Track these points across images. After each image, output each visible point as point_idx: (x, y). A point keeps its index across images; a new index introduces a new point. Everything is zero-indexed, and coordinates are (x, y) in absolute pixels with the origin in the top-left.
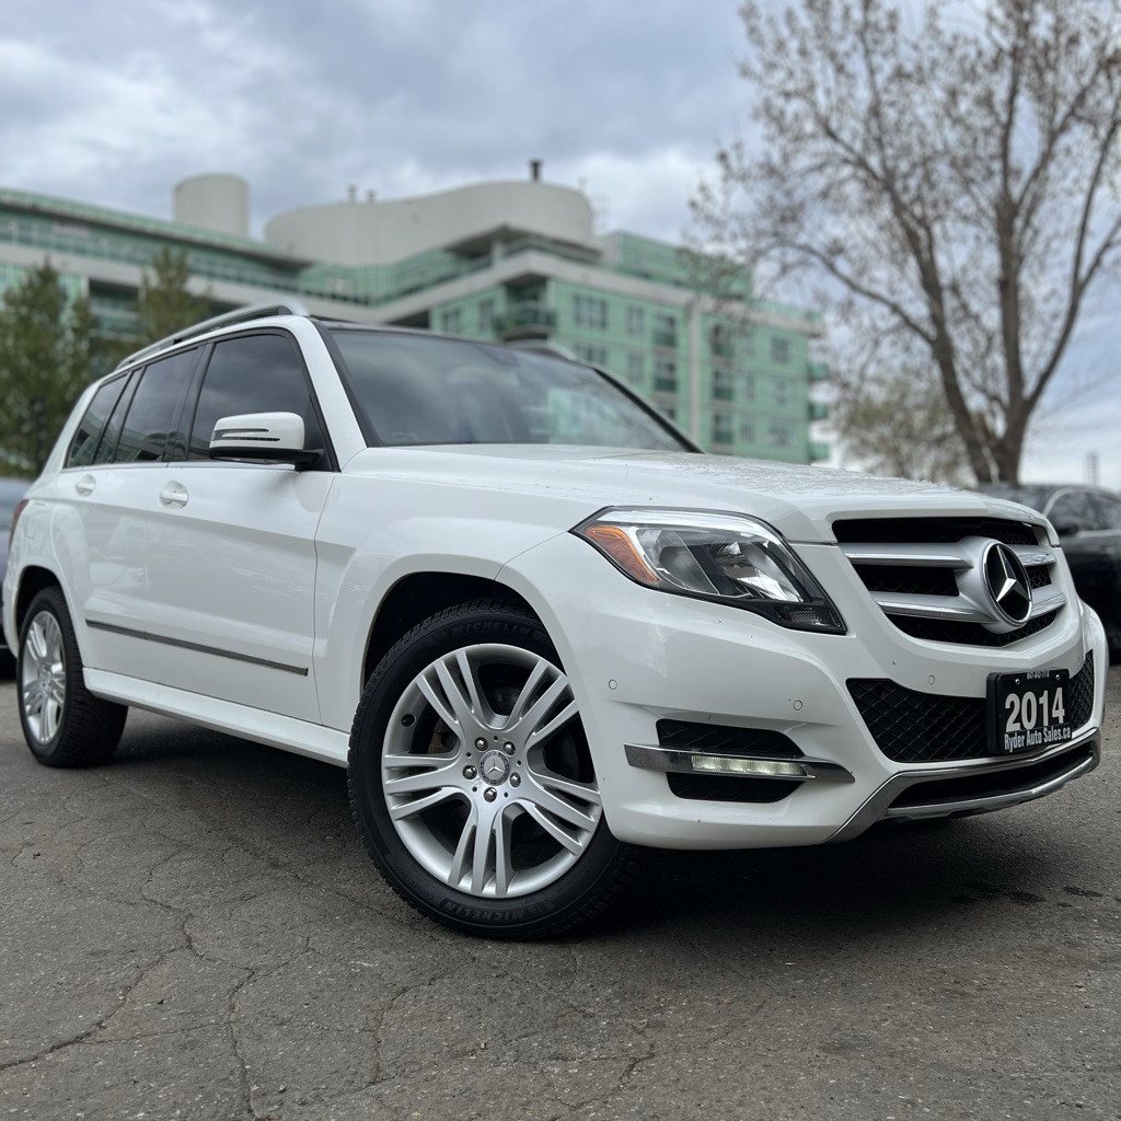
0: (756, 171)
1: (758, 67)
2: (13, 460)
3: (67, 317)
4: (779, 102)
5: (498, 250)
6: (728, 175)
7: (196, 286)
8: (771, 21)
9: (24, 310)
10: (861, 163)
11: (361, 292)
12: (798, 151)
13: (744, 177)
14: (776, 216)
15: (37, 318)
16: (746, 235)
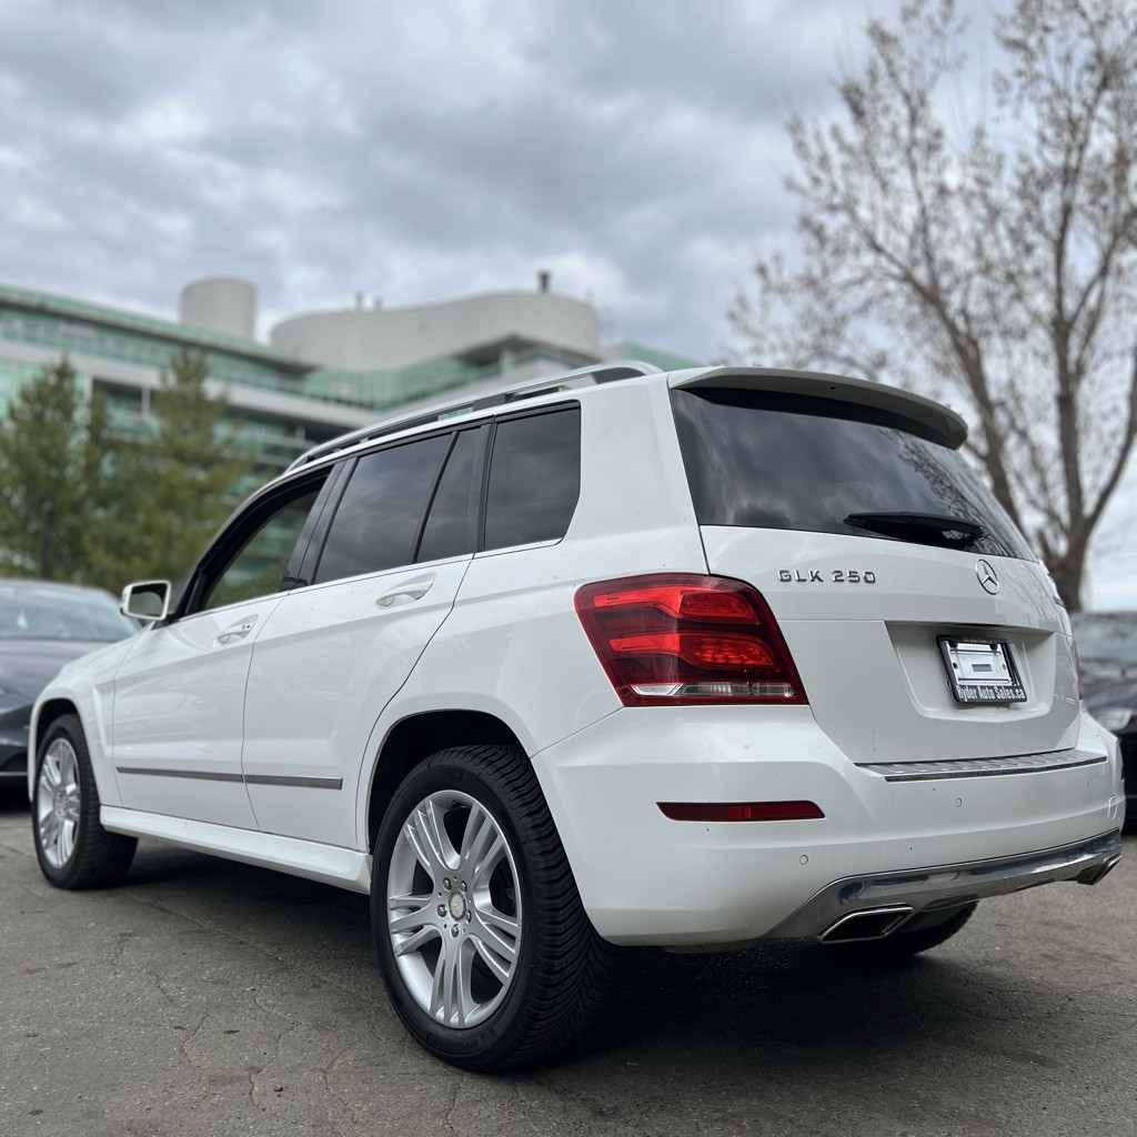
0: (795, 285)
1: (804, 181)
2: (17, 560)
3: (81, 415)
4: (823, 218)
5: (507, 360)
6: (766, 289)
7: (212, 388)
8: (818, 136)
9: (38, 408)
10: (908, 278)
11: (366, 396)
12: (838, 265)
13: (783, 290)
14: (816, 329)
15: (49, 415)
16: (785, 347)
